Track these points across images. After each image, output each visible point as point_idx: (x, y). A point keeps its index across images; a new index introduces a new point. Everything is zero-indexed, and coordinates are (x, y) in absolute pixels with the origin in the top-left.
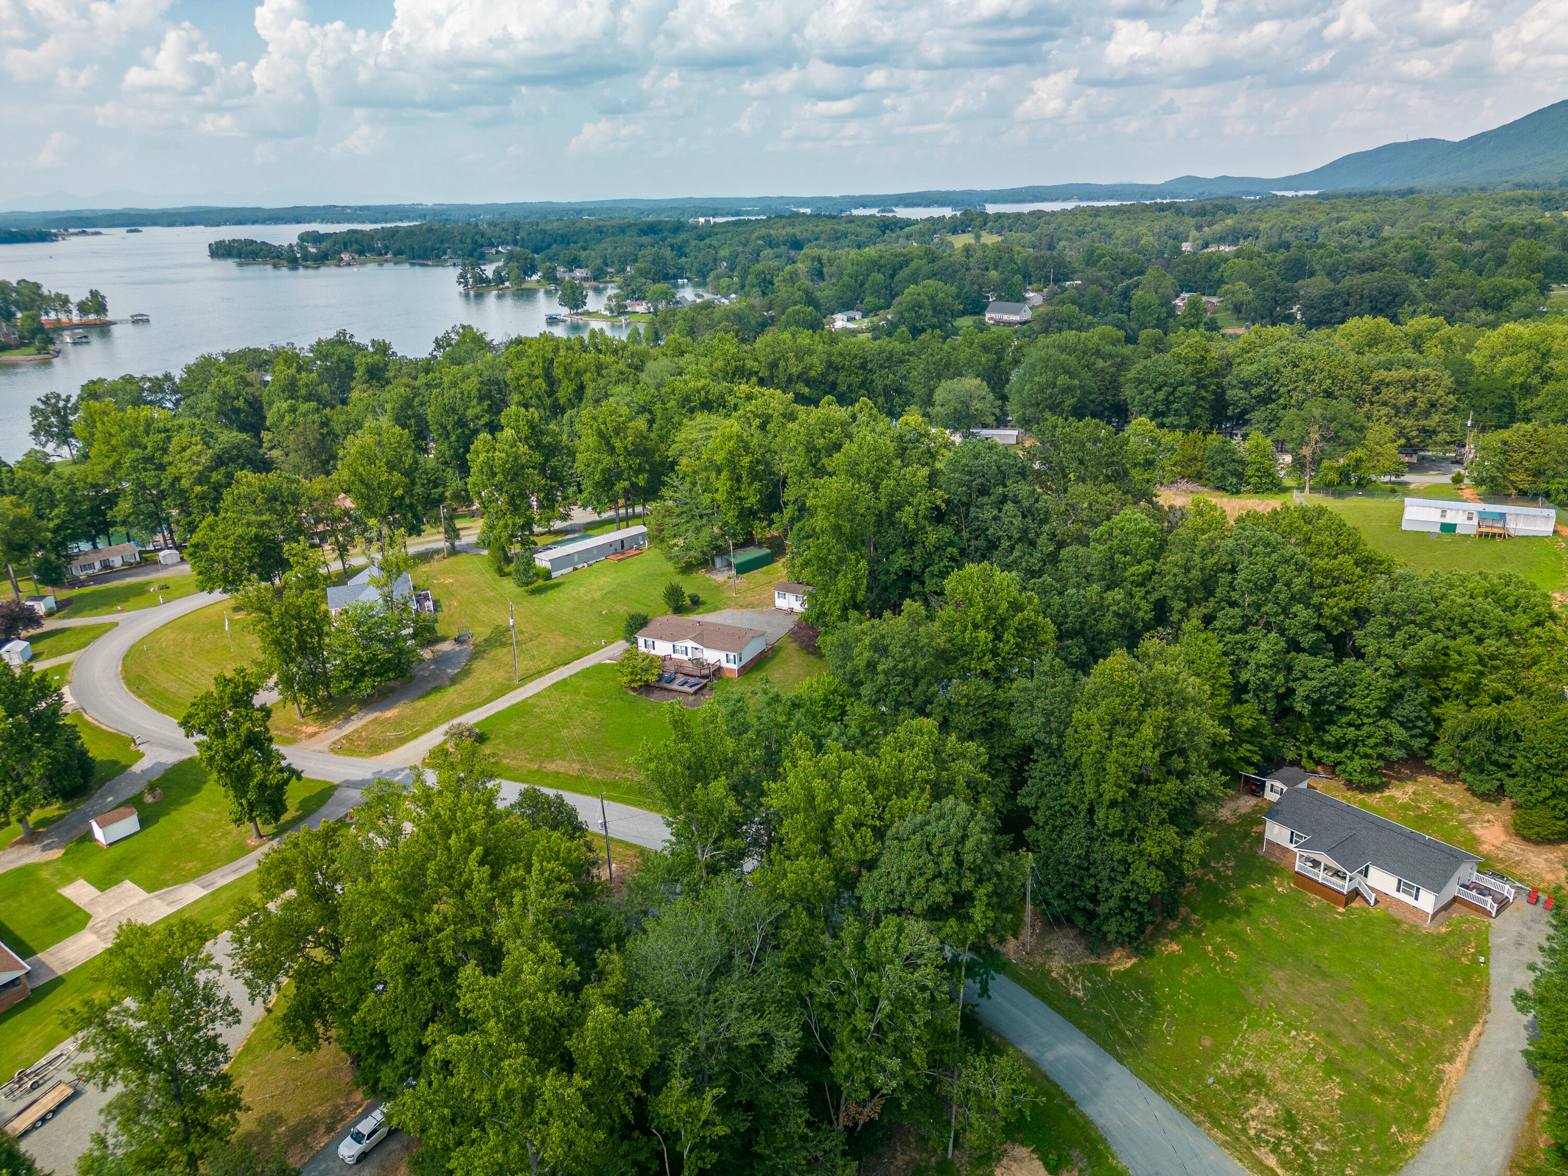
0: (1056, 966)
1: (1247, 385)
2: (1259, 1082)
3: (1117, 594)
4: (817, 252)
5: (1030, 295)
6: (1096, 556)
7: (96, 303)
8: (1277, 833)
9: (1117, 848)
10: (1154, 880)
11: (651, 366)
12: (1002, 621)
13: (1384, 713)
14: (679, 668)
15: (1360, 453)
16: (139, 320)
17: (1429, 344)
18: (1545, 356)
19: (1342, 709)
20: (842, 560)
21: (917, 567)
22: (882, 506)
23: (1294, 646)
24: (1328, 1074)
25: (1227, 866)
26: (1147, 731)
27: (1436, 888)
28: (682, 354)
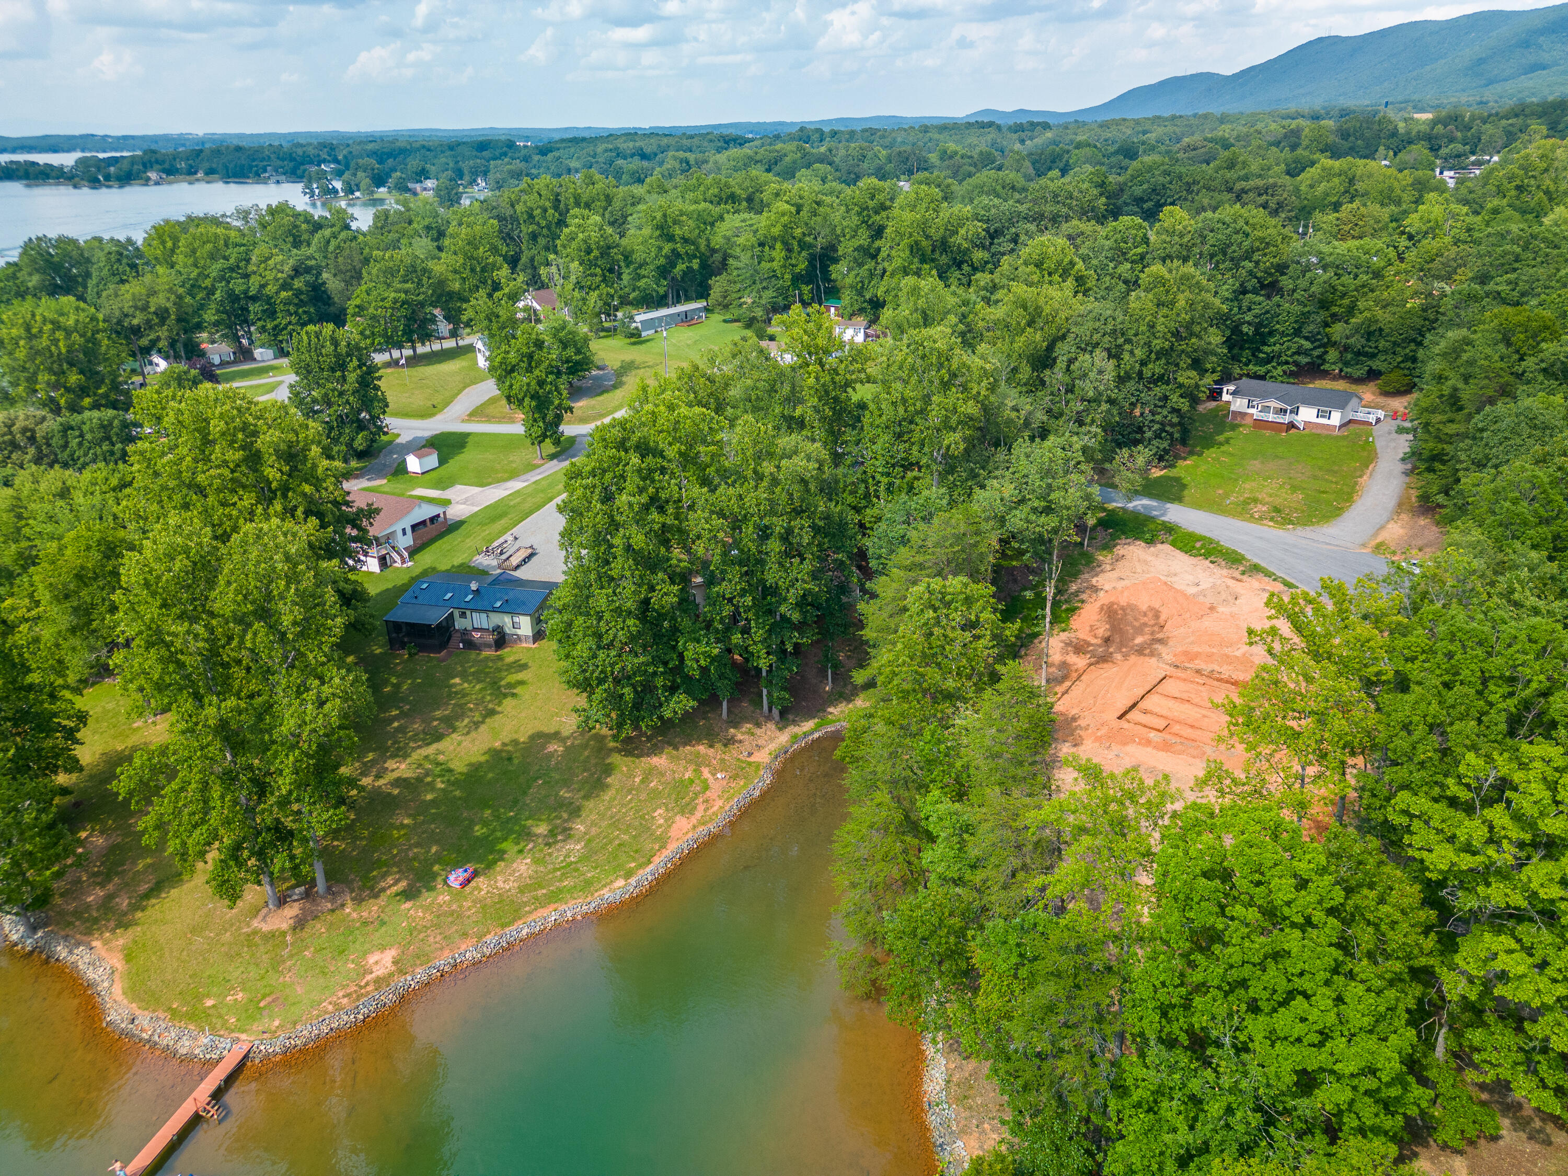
2: (1256, 501)
3: (1126, 267)
8: (1239, 404)
9: (1159, 390)
10: (1184, 404)
12: (1066, 272)
18: (1351, 181)
19: (1273, 333)
22: (939, 234)
23: (1241, 289)
24: (1293, 491)
26: (1181, 304)
27: (1342, 406)
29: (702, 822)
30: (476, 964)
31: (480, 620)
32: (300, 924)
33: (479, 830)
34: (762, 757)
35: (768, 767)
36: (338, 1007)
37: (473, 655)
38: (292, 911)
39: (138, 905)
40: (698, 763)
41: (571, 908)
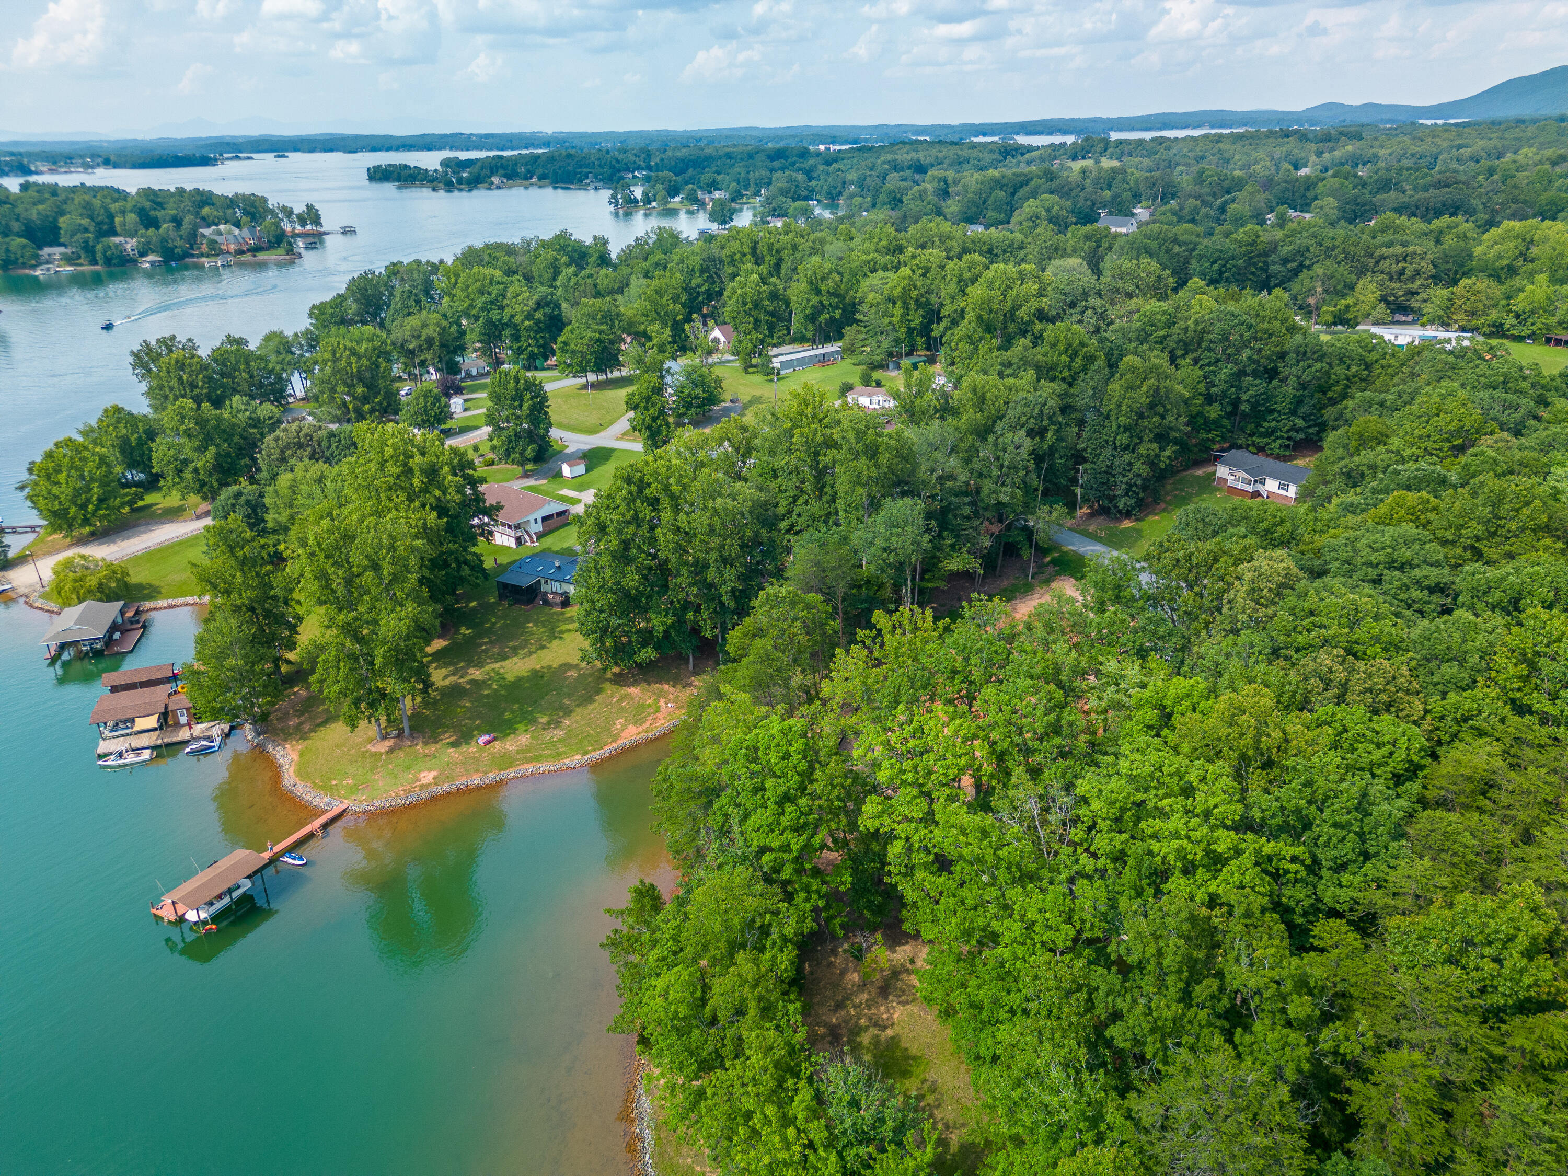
0: (1091, 529)
1: (1285, 261)
3: (1145, 347)
4: (942, 173)
5: (1137, 211)
6: (1134, 327)
7: (312, 215)
8: (1222, 471)
9: (1127, 457)
10: (1144, 470)
13: (1294, 412)
16: (348, 231)
17: (1448, 237)
22: (1008, 307)
23: (1241, 372)
25: (1194, 490)
27: (1297, 483)
28: (852, 238)
29: (646, 731)
30: (479, 788)
31: (557, 587)
32: (391, 750)
33: (507, 715)
36: (397, 795)
37: (547, 609)
38: (389, 743)
39: (313, 730)
40: (660, 695)
41: (543, 767)
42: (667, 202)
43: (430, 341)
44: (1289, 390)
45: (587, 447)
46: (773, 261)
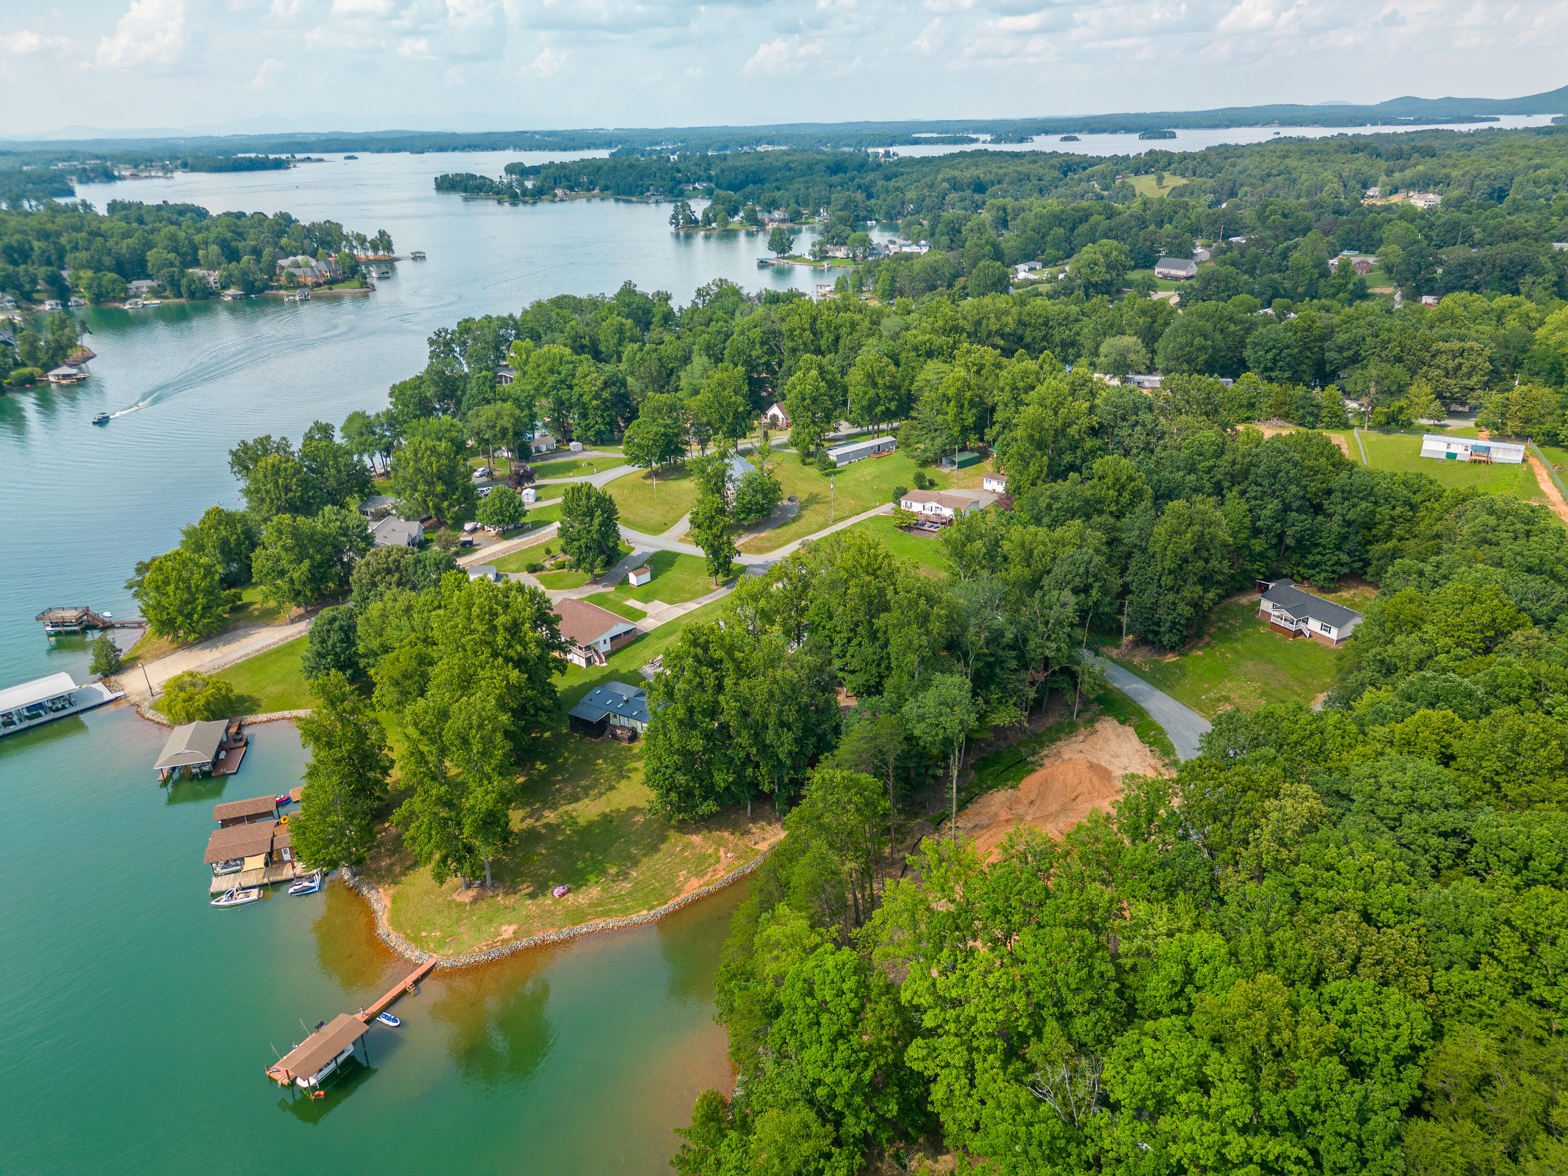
0: (1136, 661)
1: (1341, 349)
2: (1227, 699)
3: (1193, 477)
4: (1000, 201)
5: (1198, 251)
6: (1182, 456)
7: (384, 241)
8: (1266, 605)
9: (1171, 597)
10: (1188, 611)
11: (885, 321)
12: (1123, 487)
13: (1338, 548)
14: (928, 519)
15: (1403, 403)
16: (418, 257)
17: (1509, 317)
19: (1317, 545)
20: (1032, 456)
21: (1078, 462)
22: (1059, 424)
23: (1287, 508)
24: (1261, 696)
25: (1237, 623)
26: (1189, 535)
27: (1339, 626)
28: (909, 313)
29: (706, 884)
30: (554, 943)
31: (624, 721)
32: (475, 901)
33: (580, 864)
34: (763, 847)
35: (764, 854)
36: (481, 950)
37: (615, 744)
38: (472, 893)
39: (403, 873)
40: (720, 843)
41: (613, 922)
42: (728, 223)
43: (504, 431)
44: (1334, 526)
45: (652, 550)
46: (832, 337)
